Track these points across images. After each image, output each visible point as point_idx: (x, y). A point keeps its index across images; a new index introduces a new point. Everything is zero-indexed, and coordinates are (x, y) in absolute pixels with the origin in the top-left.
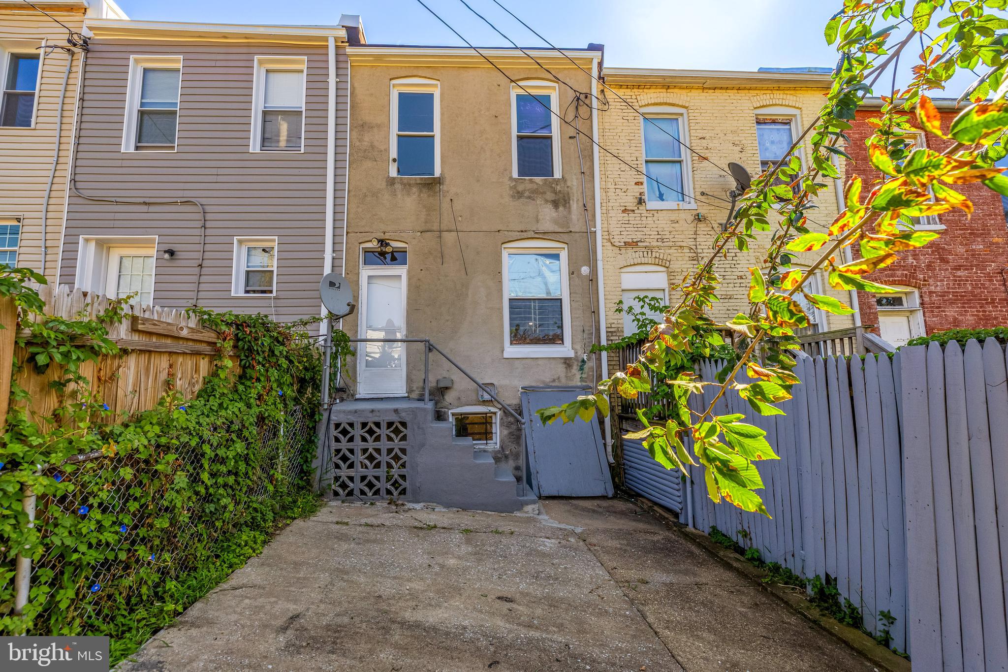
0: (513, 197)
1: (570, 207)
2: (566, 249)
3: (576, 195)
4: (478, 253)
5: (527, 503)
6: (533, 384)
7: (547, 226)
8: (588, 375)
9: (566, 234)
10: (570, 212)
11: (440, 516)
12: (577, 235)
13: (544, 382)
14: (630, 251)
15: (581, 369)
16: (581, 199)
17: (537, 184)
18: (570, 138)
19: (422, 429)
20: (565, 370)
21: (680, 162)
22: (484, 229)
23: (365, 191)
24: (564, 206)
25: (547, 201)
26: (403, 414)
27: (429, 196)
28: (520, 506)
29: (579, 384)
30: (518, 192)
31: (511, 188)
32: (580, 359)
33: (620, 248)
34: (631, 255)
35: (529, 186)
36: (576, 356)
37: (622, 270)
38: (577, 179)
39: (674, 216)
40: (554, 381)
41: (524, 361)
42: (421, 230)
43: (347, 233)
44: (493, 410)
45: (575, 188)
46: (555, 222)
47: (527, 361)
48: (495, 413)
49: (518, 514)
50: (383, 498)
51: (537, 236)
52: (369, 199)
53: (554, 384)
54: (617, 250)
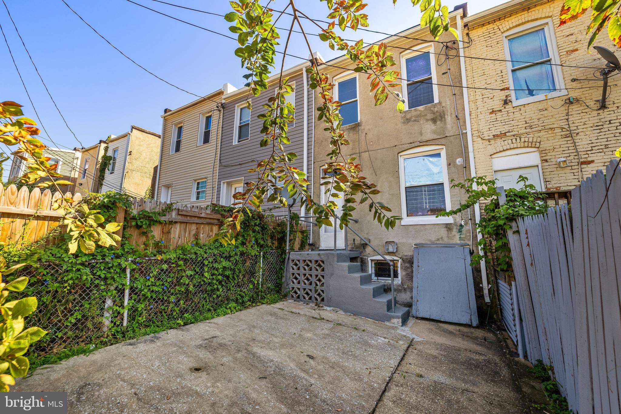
0: (404, 123)
1: (445, 120)
2: (445, 149)
3: (449, 111)
4: (383, 162)
5: (394, 317)
6: (423, 242)
7: (428, 136)
8: (466, 236)
9: (443, 139)
10: (445, 124)
11: (341, 316)
12: (452, 138)
13: (430, 241)
14: (499, 141)
15: (460, 231)
16: (453, 113)
17: (420, 111)
18: (443, 74)
19: (332, 265)
20: (446, 232)
21: (549, 61)
22: (386, 146)
23: (321, 139)
24: (441, 120)
25: (427, 120)
26: (322, 256)
27: (354, 134)
28: (389, 319)
29: (459, 242)
30: (407, 119)
31: (402, 118)
32: (459, 224)
33: (489, 140)
34: (499, 144)
35: (414, 113)
36: (455, 222)
37: (493, 156)
38: (450, 100)
39: (541, 106)
40: (438, 240)
41: (415, 227)
42: (350, 154)
43: (314, 163)
44: (395, 258)
45: (448, 107)
46: (435, 132)
47: (418, 227)
48: (397, 261)
49: (387, 323)
50: (313, 302)
51: (421, 144)
52: (323, 143)
53: (438, 242)
54: (487, 143)
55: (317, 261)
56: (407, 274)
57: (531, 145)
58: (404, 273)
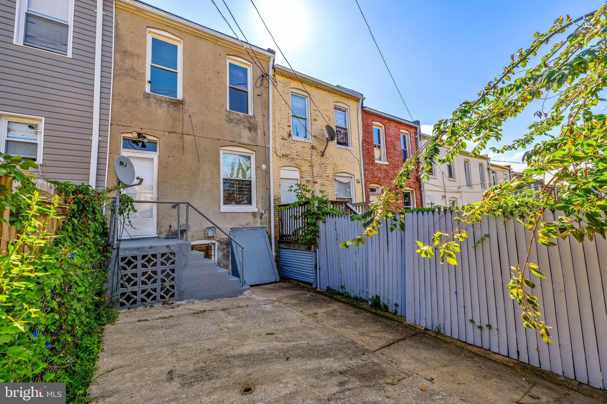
0: (227, 121)
1: (257, 132)
2: (254, 154)
3: (260, 126)
4: (206, 150)
5: (245, 290)
6: (236, 227)
7: (245, 141)
8: (264, 221)
9: (255, 147)
10: (257, 135)
12: (260, 147)
13: (242, 225)
14: (285, 159)
15: (261, 218)
16: (263, 129)
17: (240, 116)
18: (258, 95)
19: (186, 256)
20: (253, 219)
21: (305, 119)
22: (210, 136)
23: (126, 97)
24: (254, 131)
25: (245, 127)
26: (173, 248)
27: (175, 110)
28: (241, 292)
29: (260, 226)
30: (230, 119)
31: (226, 116)
32: (261, 213)
33: (280, 157)
34: (285, 161)
35: (236, 117)
36: (258, 211)
37: (281, 168)
38: (261, 118)
39: (303, 145)
40: (247, 224)
41: (231, 214)
42: (169, 131)
43: (111, 124)
44: (214, 242)
45: (260, 122)
46: (250, 139)
47: (233, 213)
48: (214, 244)
49: (241, 297)
50: (158, 301)
51: (240, 145)
52: (129, 104)
53: (247, 226)
54: (279, 158)
55: (163, 255)
56: (224, 254)
57: (298, 167)
58: (221, 254)
